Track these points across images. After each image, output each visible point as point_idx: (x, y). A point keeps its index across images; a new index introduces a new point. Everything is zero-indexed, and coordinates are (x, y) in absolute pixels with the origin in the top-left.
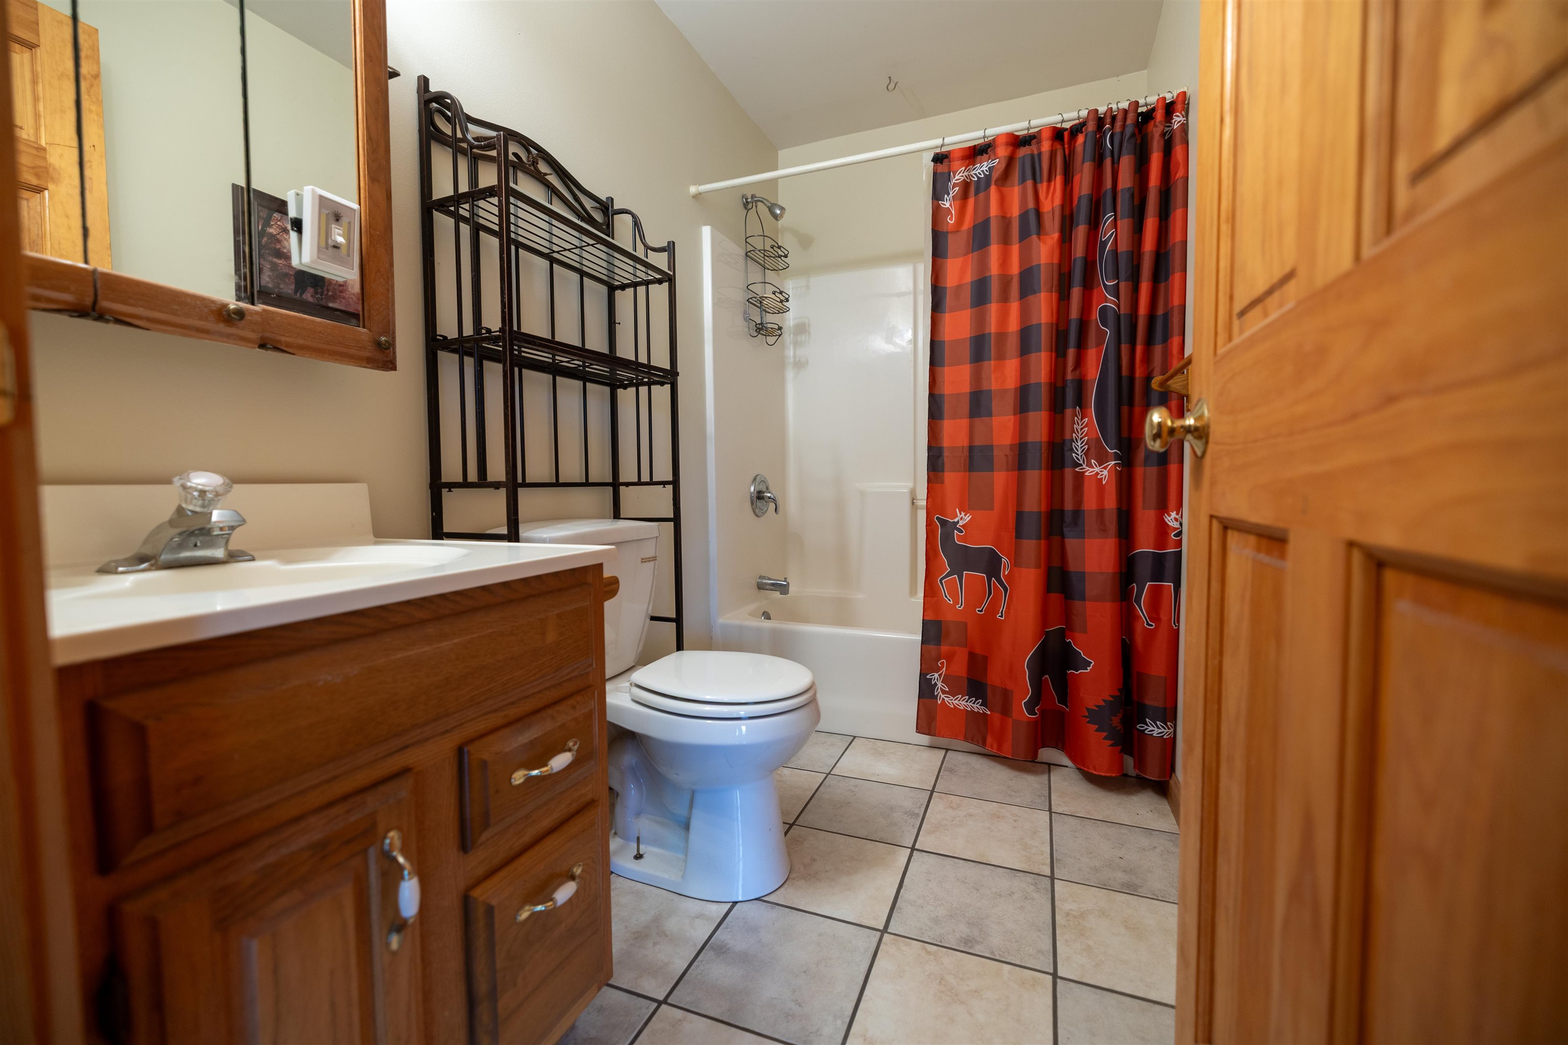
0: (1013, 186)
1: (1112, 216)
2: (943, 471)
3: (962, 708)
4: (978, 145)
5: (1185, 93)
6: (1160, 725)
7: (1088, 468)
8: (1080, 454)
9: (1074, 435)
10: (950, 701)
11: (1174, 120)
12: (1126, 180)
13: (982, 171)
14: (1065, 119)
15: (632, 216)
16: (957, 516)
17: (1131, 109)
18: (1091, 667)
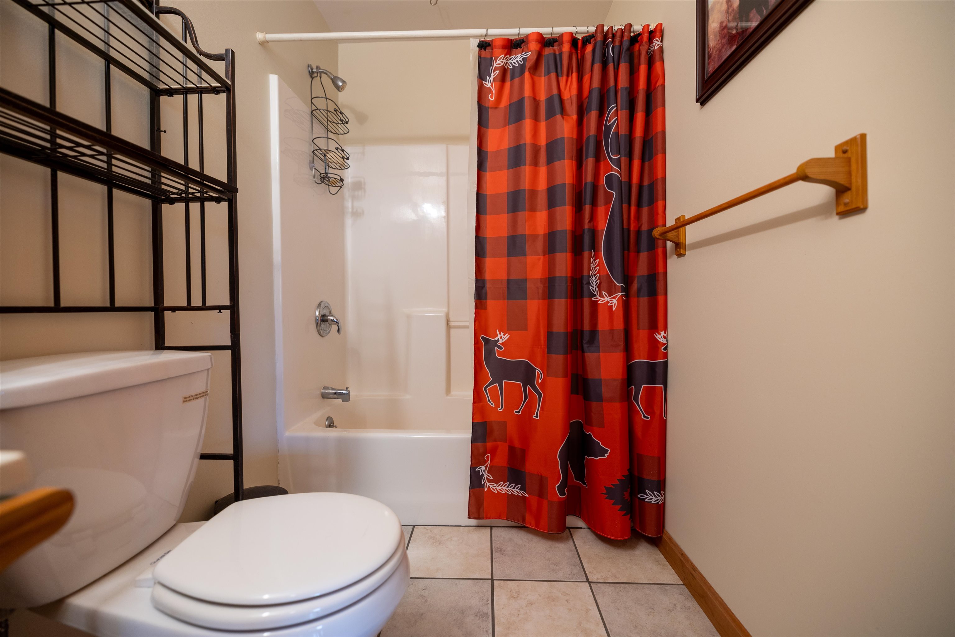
0: (540, 76)
1: (615, 107)
2: (486, 299)
3: (504, 493)
4: (514, 39)
5: (661, 24)
6: (657, 494)
7: (600, 298)
8: (595, 287)
9: (591, 272)
10: (494, 488)
11: (655, 43)
12: (623, 81)
13: (517, 61)
14: (578, 31)
15: (182, 17)
16: (497, 336)
17: (626, 29)
18: (608, 454)
